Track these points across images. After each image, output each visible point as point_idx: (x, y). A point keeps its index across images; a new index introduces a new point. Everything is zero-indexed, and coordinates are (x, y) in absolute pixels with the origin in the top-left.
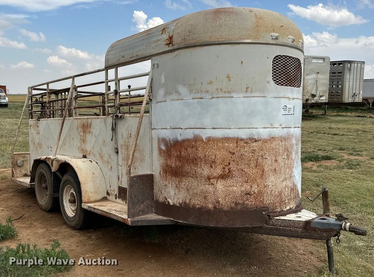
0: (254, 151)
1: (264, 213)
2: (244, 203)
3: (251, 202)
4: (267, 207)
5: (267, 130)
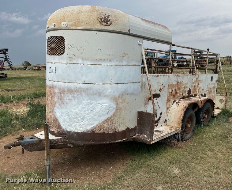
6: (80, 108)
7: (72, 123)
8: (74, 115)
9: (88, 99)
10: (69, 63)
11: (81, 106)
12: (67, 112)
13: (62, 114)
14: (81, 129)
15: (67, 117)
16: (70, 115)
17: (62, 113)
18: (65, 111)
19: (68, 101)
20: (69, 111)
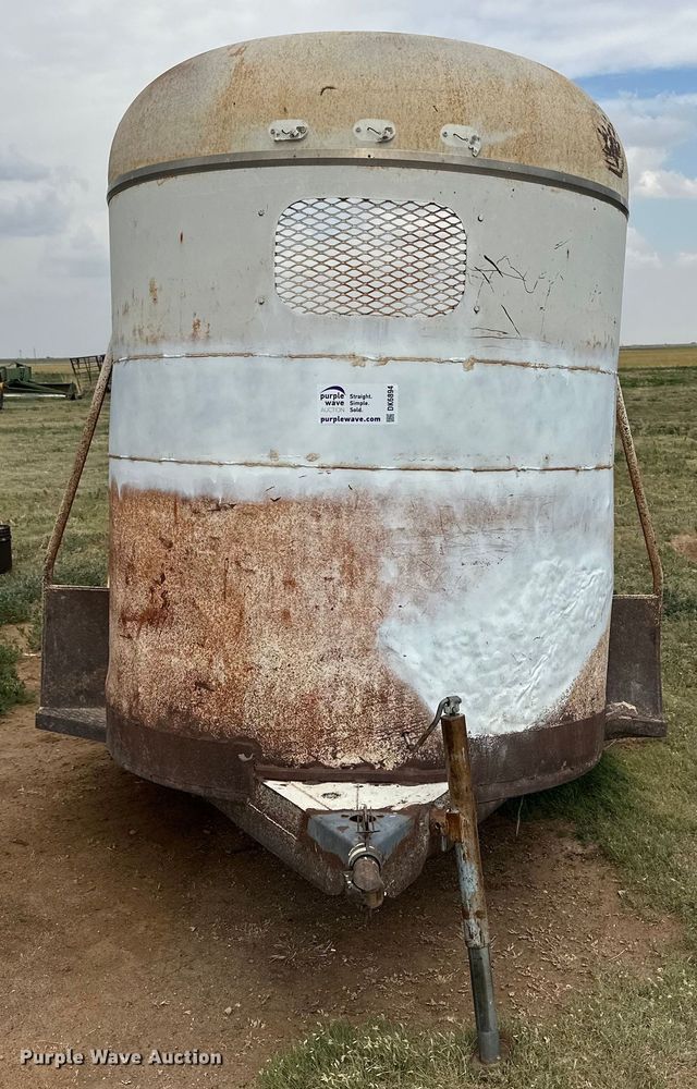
0: (214, 542)
1: (242, 757)
2: (188, 714)
3: (208, 713)
4: (254, 740)
5: (257, 472)
6: (523, 601)
7: (488, 691)
8: (501, 646)
9: (551, 551)
10: (481, 361)
11: (527, 591)
12: (465, 633)
13: (439, 654)
14: (527, 713)
15: (466, 661)
16: (481, 650)
17: (438, 645)
18: (451, 629)
19: (468, 571)
20: (476, 629)
